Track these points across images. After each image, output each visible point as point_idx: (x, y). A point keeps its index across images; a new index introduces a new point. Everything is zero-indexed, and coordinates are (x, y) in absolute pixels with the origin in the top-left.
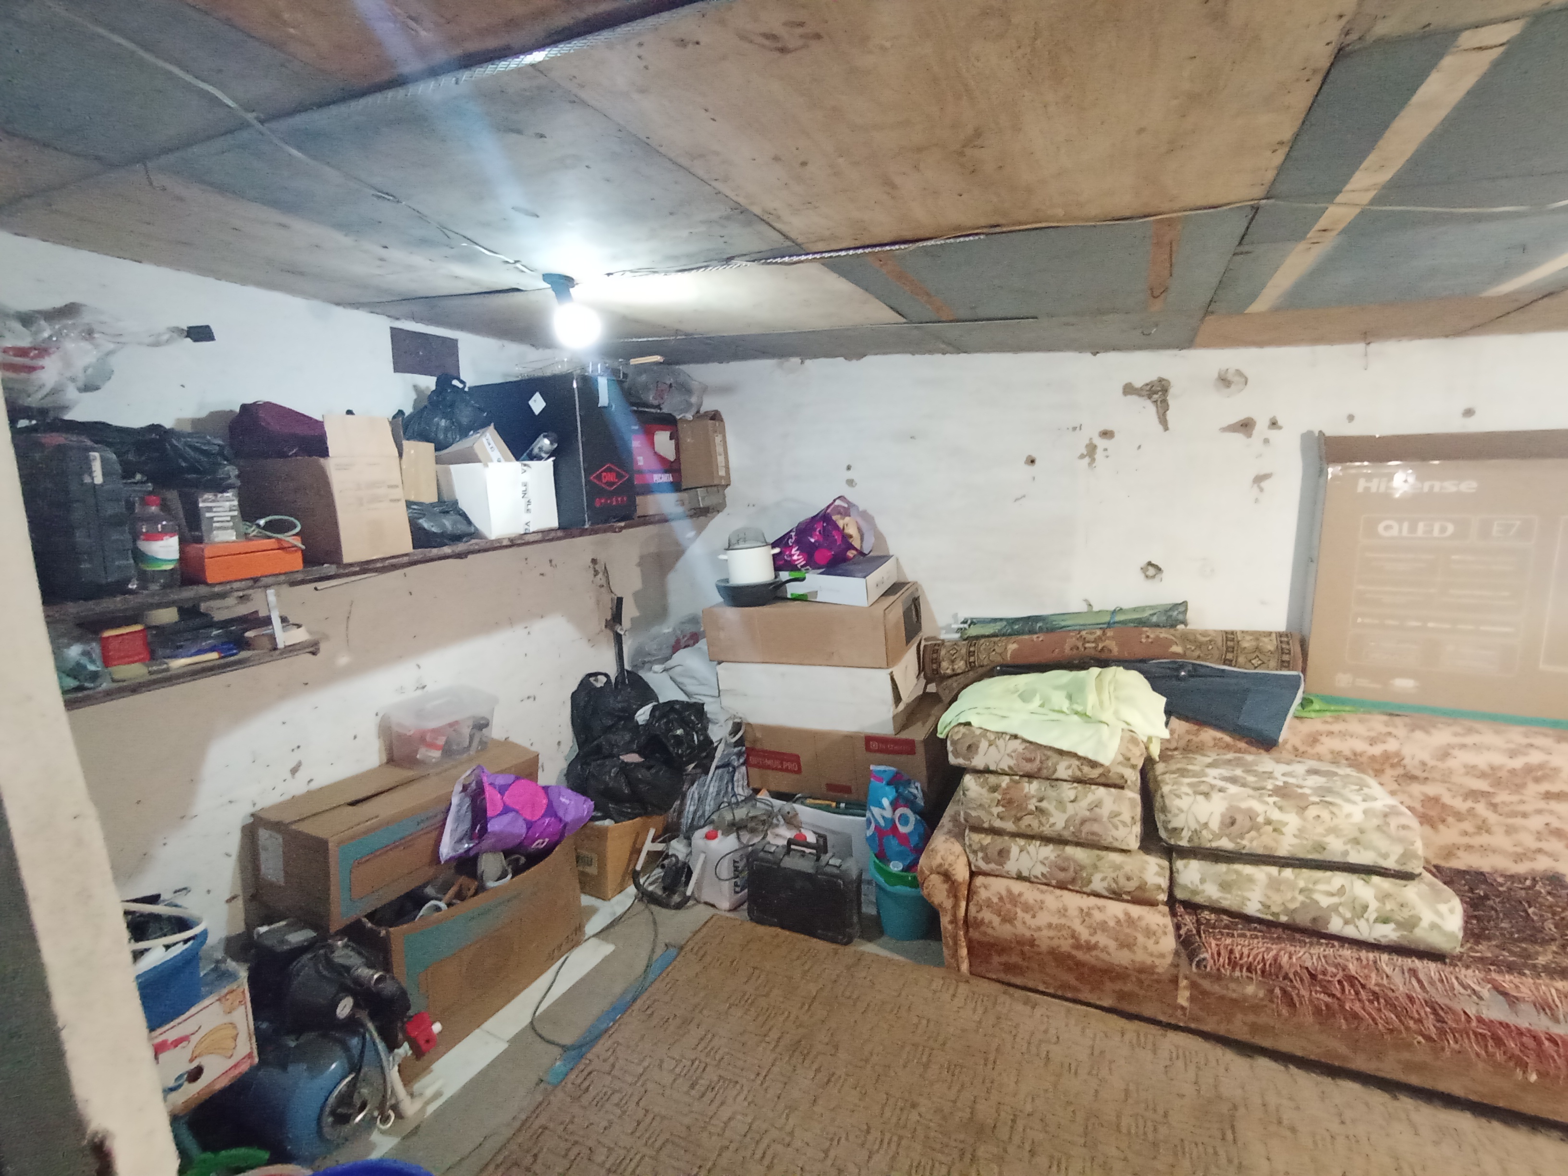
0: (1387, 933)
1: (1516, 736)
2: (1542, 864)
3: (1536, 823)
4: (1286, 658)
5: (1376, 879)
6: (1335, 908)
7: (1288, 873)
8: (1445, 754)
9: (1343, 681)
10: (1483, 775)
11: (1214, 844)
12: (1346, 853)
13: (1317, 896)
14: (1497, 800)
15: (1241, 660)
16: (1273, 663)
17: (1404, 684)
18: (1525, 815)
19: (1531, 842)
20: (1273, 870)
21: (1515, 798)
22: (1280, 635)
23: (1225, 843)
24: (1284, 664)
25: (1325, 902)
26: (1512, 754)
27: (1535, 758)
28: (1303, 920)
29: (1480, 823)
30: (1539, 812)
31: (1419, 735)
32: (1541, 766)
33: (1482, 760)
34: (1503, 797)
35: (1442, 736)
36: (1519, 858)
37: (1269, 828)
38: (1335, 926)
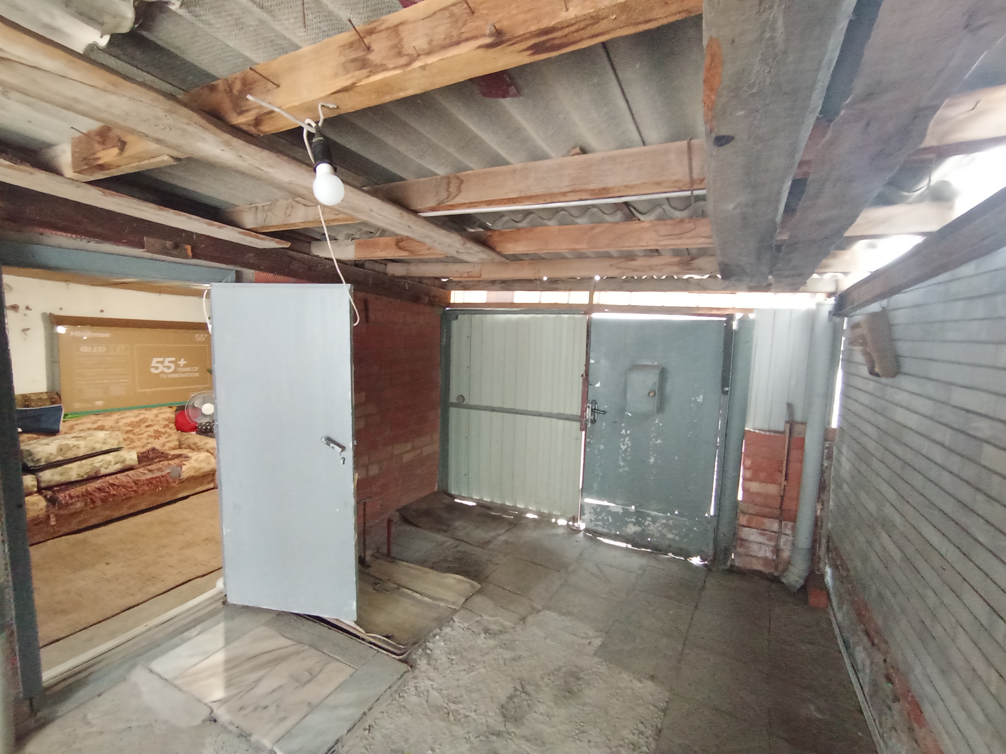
0: (119, 467)
1: (136, 412)
2: (149, 447)
3: (145, 435)
4: (53, 400)
5: (111, 454)
6: (101, 466)
7: (84, 461)
8: (117, 421)
9: (77, 406)
10: (129, 425)
11: (56, 460)
12: (101, 448)
13: (95, 465)
14: (134, 432)
15: (33, 404)
16: (48, 403)
17: (99, 403)
18: (142, 434)
19: (145, 441)
20: (78, 463)
21: (139, 430)
22: (47, 393)
23: (60, 458)
24: (53, 403)
25: (98, 465)
26: (136, 416)
27: (142, 417)
28: (92, 474)
29: (131, 440)
30: (146, 432)
31: (108, 418)
32: (144, 419)
33: (128, 421)
34: (136, 430)
35: (115, 416)
36: (143, 447)
37: (75, 448)
38: (103, 471)
